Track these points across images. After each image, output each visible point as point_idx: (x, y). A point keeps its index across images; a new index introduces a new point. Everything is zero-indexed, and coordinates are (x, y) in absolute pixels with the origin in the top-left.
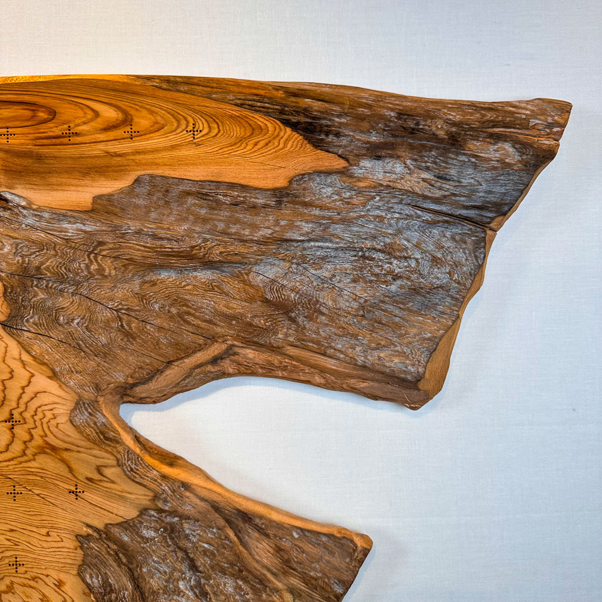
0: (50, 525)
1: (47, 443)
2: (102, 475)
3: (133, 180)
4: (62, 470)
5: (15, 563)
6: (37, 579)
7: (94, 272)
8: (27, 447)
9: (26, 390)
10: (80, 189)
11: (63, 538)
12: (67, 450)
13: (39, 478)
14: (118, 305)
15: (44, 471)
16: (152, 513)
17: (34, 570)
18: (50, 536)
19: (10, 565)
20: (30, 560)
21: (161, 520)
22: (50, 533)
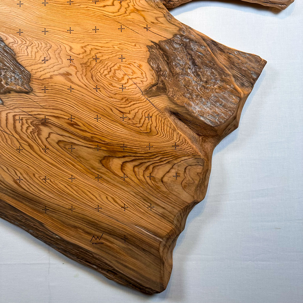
0: (136, 42)
1: (135, 8)
2: (158, 21)
4: (142, 19)
5: (121, 58)
6: (131, 64)
8: (127, 10)
11: (141, 47)
12: (143, 11)
13: (132, 23)
15: (134, 20)
16: (178, 36)
17: (129, 60)
18: (136, 46)
19: (119, 58)
20: (127, 56)
21: (182, 40)
22: (136, 45)
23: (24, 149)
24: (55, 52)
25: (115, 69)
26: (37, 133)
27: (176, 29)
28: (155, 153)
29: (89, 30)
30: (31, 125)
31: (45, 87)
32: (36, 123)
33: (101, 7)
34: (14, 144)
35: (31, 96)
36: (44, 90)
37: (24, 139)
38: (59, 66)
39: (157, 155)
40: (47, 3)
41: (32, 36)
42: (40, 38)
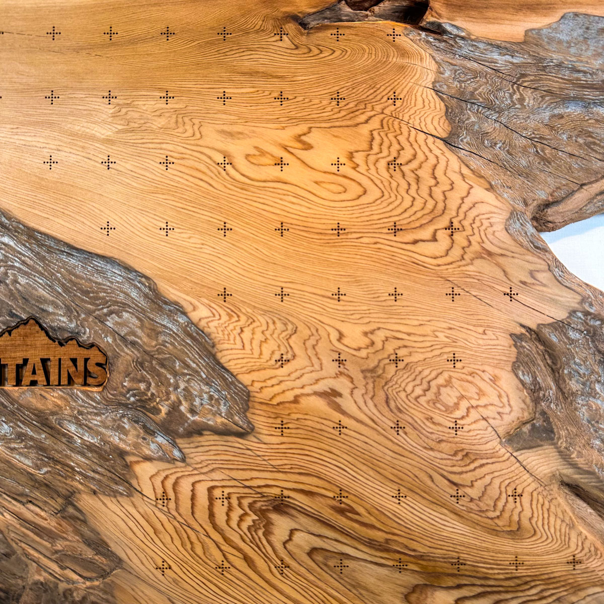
0: (486, 324)
1: (484, 249)
2: (535, 279)
3: (560, 17)
4: (500, 275)
5: (453, 359)
6: (474, 375)
7: (516, 102)
8: (465, 253)
9: (466, 200)
10: (513, 23)
11: (498, 336)
12: (502, 255)
13: (476, 281)
14: (531, 135)
15: (481, 275)
16: (580, 314)
17: (470, 366)
18: (486, 334)
19: (448, 360)
20: (467, 356)
21: (586, 323)
22: (486, 332)
23: (232, 566)
24: (304, 344)
25: (439, 383)
26: (263, 530)
27: (575, 299)
28: (528, 579)
29: (380, 295)
30: (250, 510)
31: (282, 422)
32: (262, 506)
33: (408, 243)
34: (211, 555)
35: (251, 442)
36: (279, 428)
37: (234, 545)
38: (315, 375)
39: (533, 584)
40: (286, 229)
41: (253, 304)
42: (271, 310)
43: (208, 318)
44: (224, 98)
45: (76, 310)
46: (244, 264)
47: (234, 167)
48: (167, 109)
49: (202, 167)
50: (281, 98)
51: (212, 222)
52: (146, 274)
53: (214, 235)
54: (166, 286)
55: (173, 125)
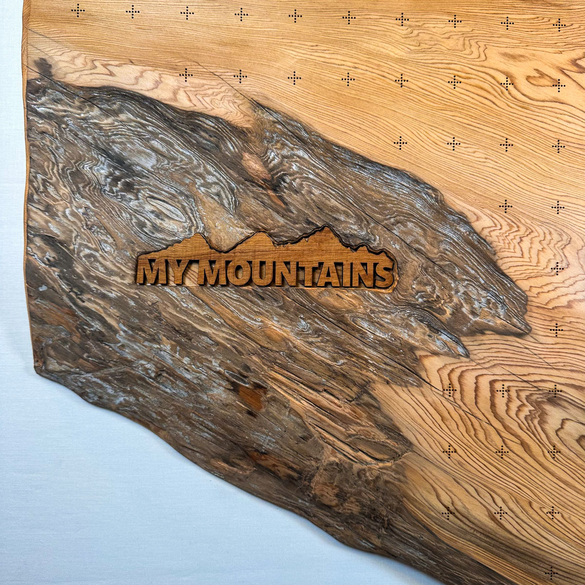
23: (511, 450)
24: (577, 254)
26: (539, 419)
30: (527, 401)
31: (557, 324)
32: (538, 398)
34: (492, 441)
35: (528, 342)
36: (554, 330)
37: (513, 433)
40: (563, 146)
41: (532, 215)
42: (547, 221)
43: (490, 227)
44: (507, 23)
45: (366, 219)
46: (524, 178)
47: (515, 87)
48: (455, 32)
49: (486, 86)
50: (559, 25)
51: (495, 138)
52: (434, 186)
53: (497, 150)
54: (452, 197)
55: (460, 47)
